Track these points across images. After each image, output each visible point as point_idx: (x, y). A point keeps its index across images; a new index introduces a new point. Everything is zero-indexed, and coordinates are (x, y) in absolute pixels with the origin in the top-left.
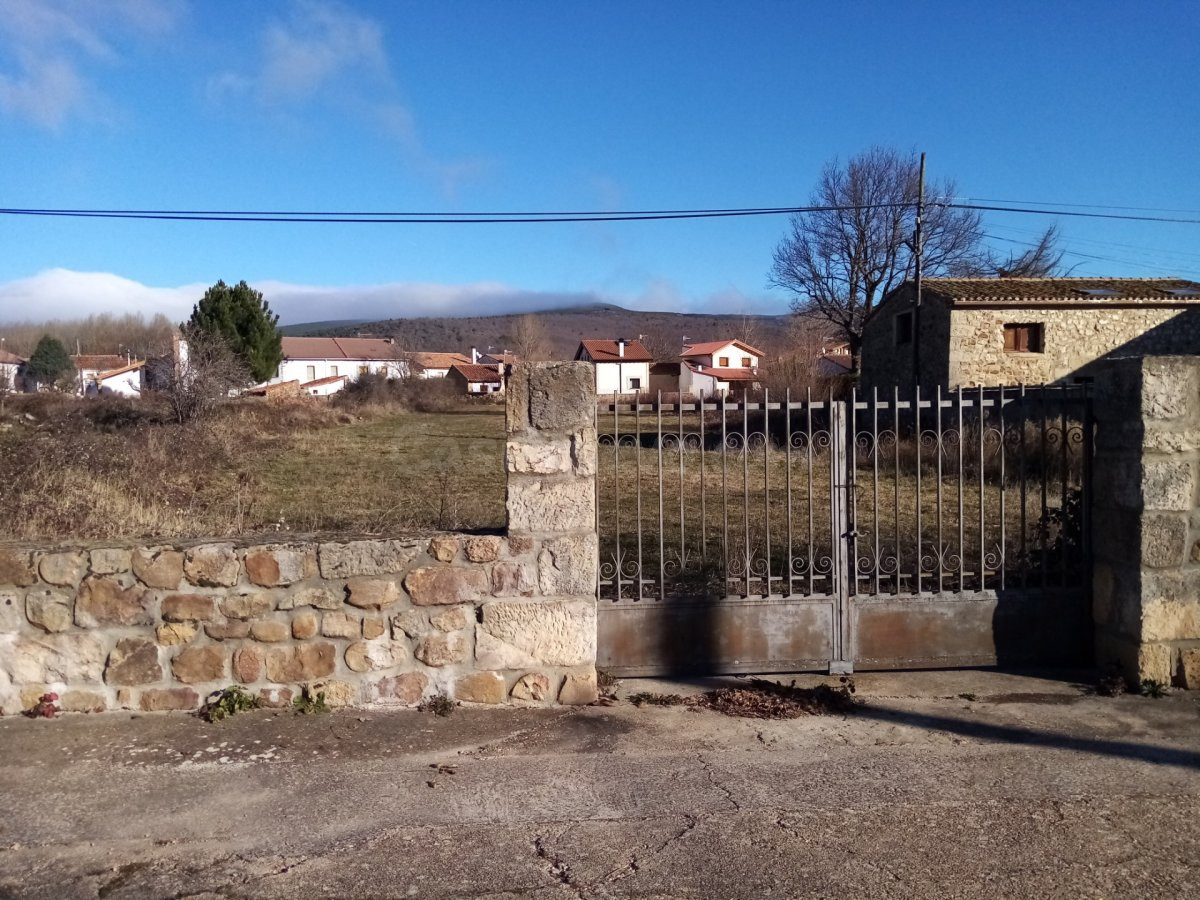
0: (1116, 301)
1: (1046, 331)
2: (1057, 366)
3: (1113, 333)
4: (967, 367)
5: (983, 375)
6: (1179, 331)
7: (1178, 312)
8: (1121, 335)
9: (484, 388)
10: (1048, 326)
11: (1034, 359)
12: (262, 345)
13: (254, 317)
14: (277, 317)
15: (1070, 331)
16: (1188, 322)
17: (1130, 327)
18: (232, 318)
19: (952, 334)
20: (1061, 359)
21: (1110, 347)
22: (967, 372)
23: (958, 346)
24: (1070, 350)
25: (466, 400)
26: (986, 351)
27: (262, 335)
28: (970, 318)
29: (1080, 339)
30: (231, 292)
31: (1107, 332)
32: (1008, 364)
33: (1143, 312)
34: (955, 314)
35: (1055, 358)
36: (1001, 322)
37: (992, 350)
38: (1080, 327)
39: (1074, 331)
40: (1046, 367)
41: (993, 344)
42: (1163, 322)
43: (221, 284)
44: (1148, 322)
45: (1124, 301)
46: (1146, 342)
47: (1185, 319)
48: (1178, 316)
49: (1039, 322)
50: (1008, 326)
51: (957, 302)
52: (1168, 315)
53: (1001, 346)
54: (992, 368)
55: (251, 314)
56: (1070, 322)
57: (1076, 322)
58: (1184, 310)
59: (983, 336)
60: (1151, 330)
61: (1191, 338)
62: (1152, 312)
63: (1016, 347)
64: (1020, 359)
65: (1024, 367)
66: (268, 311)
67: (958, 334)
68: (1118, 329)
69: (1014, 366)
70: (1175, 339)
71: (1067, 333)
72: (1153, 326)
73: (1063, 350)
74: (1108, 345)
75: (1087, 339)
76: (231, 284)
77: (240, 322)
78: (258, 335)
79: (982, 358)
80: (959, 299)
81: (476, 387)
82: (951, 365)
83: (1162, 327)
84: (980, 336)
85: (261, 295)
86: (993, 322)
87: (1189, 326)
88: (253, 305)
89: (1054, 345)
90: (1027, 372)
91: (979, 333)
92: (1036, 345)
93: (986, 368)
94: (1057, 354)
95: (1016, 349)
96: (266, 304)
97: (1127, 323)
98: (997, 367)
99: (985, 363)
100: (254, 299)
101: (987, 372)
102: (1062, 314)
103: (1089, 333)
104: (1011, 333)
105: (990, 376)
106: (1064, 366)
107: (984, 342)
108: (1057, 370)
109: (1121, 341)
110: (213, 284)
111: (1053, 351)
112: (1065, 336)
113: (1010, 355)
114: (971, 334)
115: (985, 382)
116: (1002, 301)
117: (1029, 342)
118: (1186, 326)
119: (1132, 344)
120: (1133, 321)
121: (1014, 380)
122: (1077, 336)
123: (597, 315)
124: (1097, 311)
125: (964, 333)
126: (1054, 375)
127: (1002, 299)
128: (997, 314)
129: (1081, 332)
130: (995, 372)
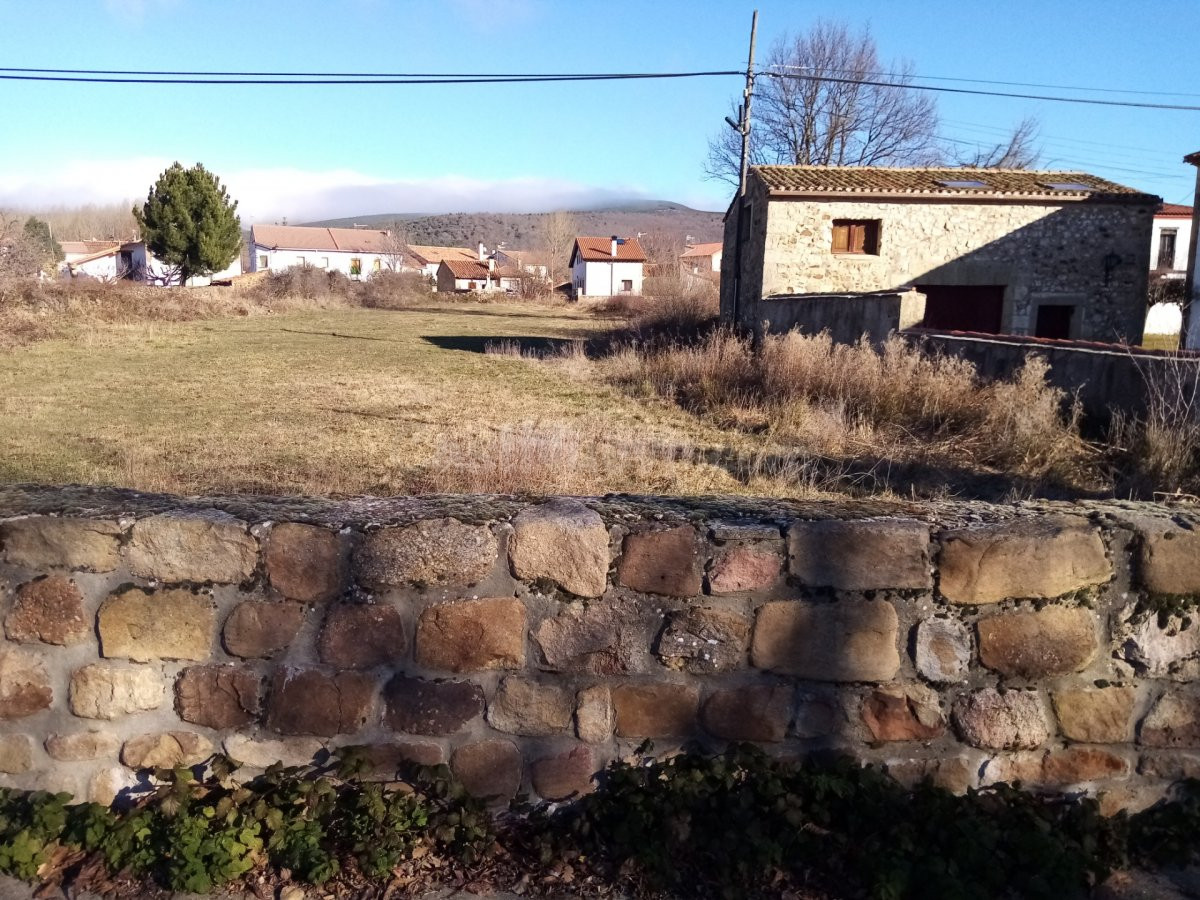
0: (971, 195)
1: (884, 229)
2: (894, 271)
3: (967, 234)
4: (784, 270)
5: (804, 279)
6: (1049, 234)
7: (1051, 210)
8: (977, 235)
9: (472, 286)
10: (885, 225)
11: (867, 263)
12: (216, 232)
13: (207, 203)
14: (236, 202)
15: (913, 230)
16: (1062, 222)
17: (989, 227)
18: (185, 202)
19: (768, 230)
20: (900, 263)
21: (962, 251)
22: (784, 276)
23: (775, 245)
24: (912, 253)
25: (447, 297)
26: (809, 250)
27: (216, 222)
28: (792, 212)
29: (924, 240)
30: (187, 174)
31: (959, 232)
32: (834, 266)
33: (1006, 208)
34: (774, 207)
35: (893, 262)
36: (829, 217)
37: (815, 250)
38: (925, 226)
39: (918, 231)
40: (881, 271)
41: (818, 243)
42: (1031, 222)
43: (177, 165)
44: (1012, 221)
45: (981, 195)
46: (1007, 245)
47: (1059, 218)
48: (1050, 216)
49: (875, 218)
50: (838, 223)
51: (773, 191)
52: (1038, 213)
53: (828, 246)
54: (815, 271)
55: (204, 199)
56: (914, 218)
57: (921, 219)
58: (1059, 208)
59: (806, 233)
60: (1016, 231)
61: (1064, 243)
62: (1018, 209)
63: (849, 247)
64: (849, 262)
65: (854, 271)
66: (225, 196)
67: (776, 230)
68: (973, 229)
69: (842, 271)
70: (1043, 243)
71: (910, 232)
72: (1018, 227)
73: (903, 252)
74: (959, 248)
75: (933, 239)
76: (188, 165)
77: (195, 206)
78: (211, 220)
79: (804, 259)
80: (777, 188)
81: (462, 284)
82: (766, 267)
83: (1030, 227)
84: (803, 233)
85: (217, 179)
86: (819, 217)
87: (1063, 227)
88: (208, 189)
89: (892, 246)
90: (857, 277)
91: (801, 230)
92: (872, 247)
93: (808, 272)
94: (895, 258)
95: (848, 250)
96: (224, 188)
97: (986, 223)
98: (822, 271)
99: (807, 266)
100: (211, 183)
101: (809, 276)
102: (904, 208)
103: (939, 231)
104: (844, 230)
105: (812, 281)
106: (902, 271)
107: (807, 240)
108: (893, 276)
109: (977, 243)
110: (169, 165)
111: (891, 254)
112: (907, 235)
113: (838, 256)
114: (792, 230)
115: (806, 288)
116: (829, 192)
117: (865, 242)
118: (1061, 227)
119: (990, 248)
120: (993, 220)
121: (841, 287)
122: (922, 236)
123: (660, 214)
124: (948, 207)
125: (784, 230)
126: (890, 282)
127: (830, 189)
128: (824, 207)
129: (928, 231)
130: (819, 277)
